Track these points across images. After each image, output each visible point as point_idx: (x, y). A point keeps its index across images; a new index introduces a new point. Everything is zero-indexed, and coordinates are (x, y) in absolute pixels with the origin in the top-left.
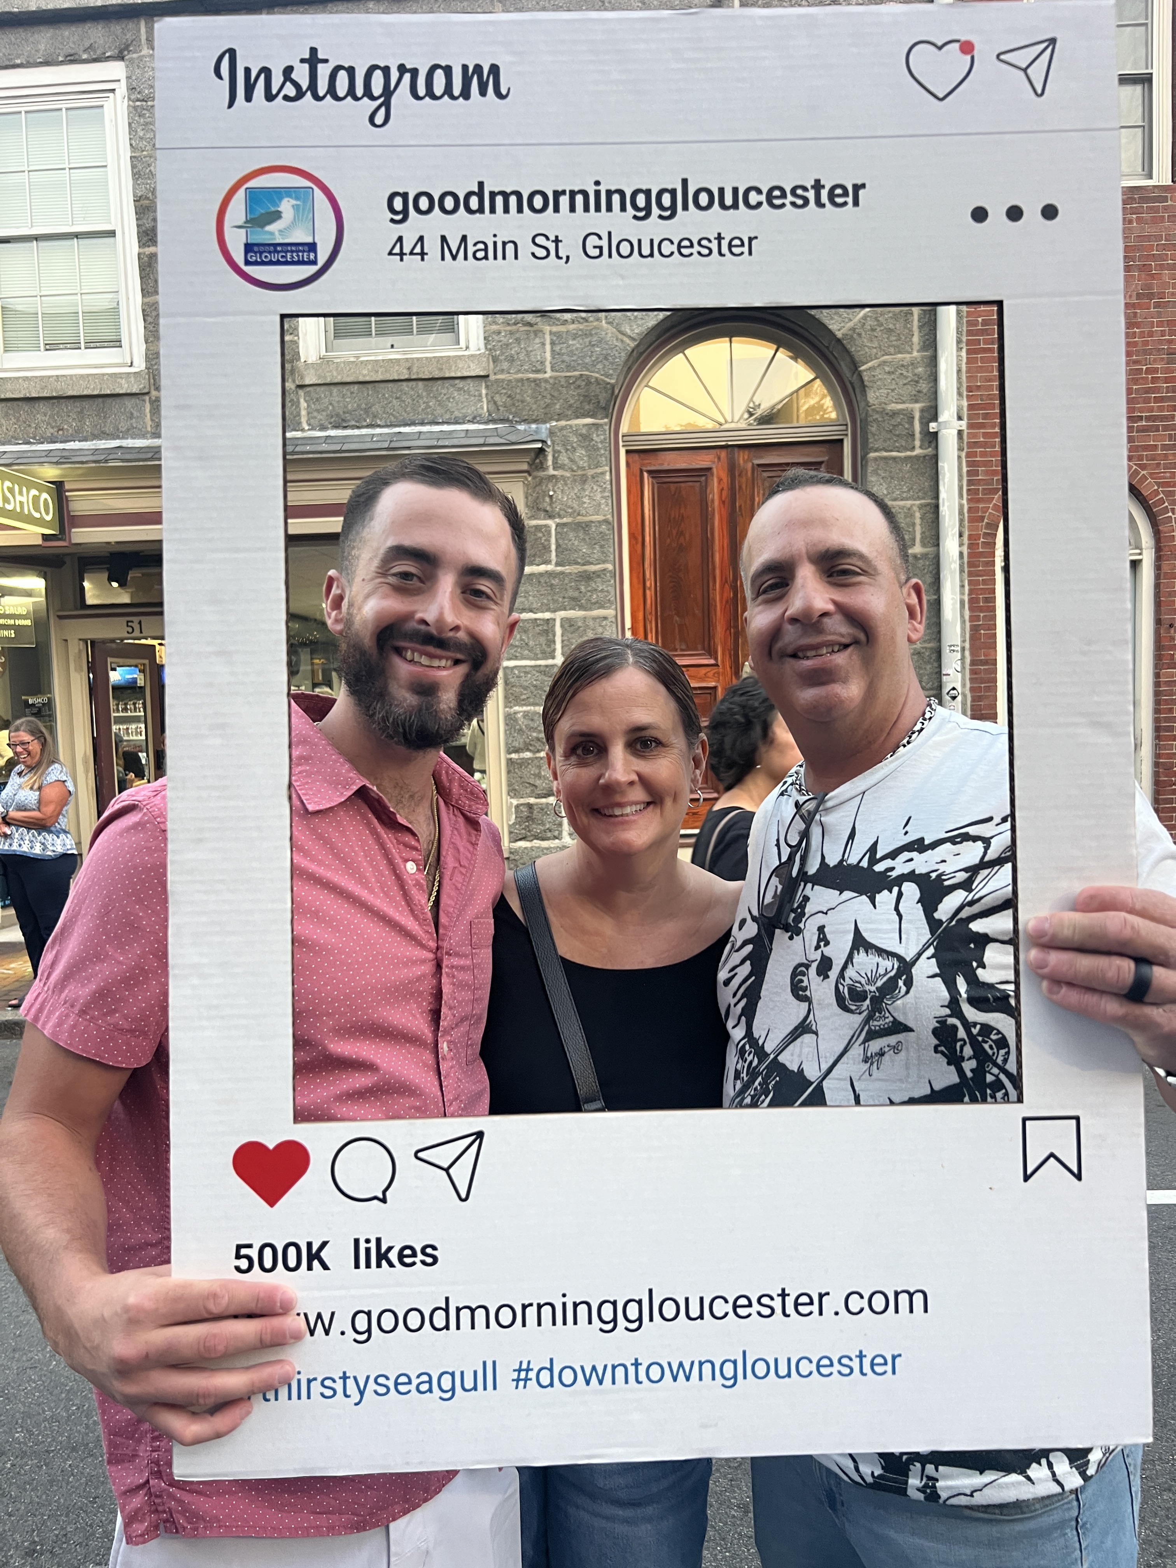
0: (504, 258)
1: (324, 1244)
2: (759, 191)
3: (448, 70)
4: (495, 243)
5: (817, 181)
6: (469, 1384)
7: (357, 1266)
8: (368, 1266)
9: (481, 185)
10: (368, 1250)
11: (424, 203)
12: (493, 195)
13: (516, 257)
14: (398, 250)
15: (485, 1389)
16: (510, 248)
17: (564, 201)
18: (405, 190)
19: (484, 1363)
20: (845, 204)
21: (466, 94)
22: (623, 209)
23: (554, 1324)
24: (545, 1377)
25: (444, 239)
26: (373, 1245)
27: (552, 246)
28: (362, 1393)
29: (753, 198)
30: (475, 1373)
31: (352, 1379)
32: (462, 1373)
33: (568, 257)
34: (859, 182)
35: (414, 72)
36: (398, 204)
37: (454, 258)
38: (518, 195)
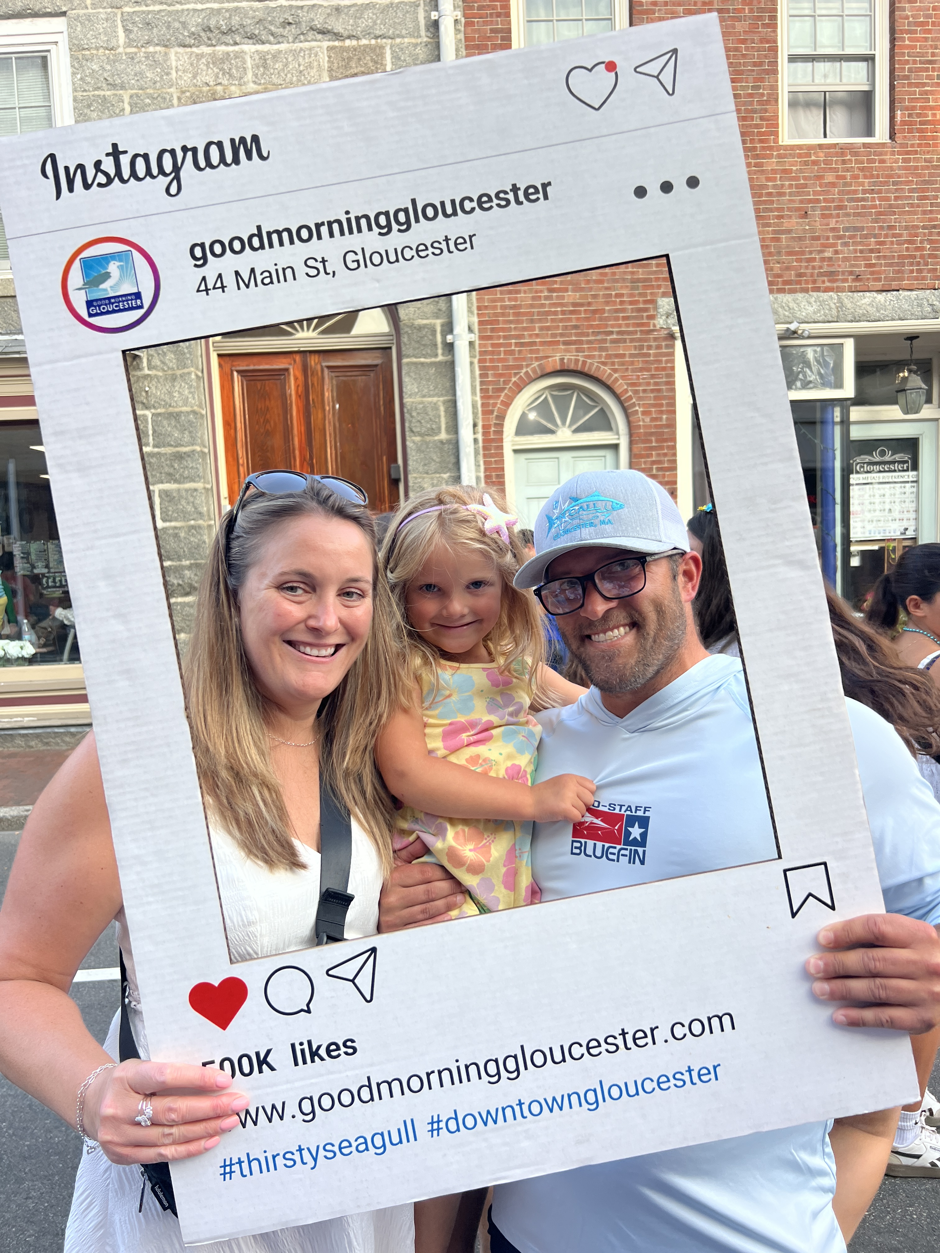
0: (285, 280)
1: (268, 1052)
2: (471, 200)
3: (220, 145)
4: (277, 270)
5: (514, 186)
6: (395, 1140)
7: (296, 1064)
8: (305, 1062)
9: (259, 228)
10: (303, 1051)
11: (218, 249)
12: (269, 234)
13: (295, 279)
14: (204, 288)
15: (408, 1141)
16: (289, 272)
17: (324, 230)
18: (202, 241)
19: (405, 1122)
22: (370, 229)
23: (453, 1083)
24: (452, 1125)
25: (237, 273)
26: (306, 1046)
27: (320, 266)
28: (315, 1160)
29: (468, 205)
30: (399, 1130)
31: (306, 1150)
32: (389, 1132)
33: (334, 272)
34: (546, 181)
35: (194, 150)
36: (198, 252)
37: (247, 286)
38: (289, 231)
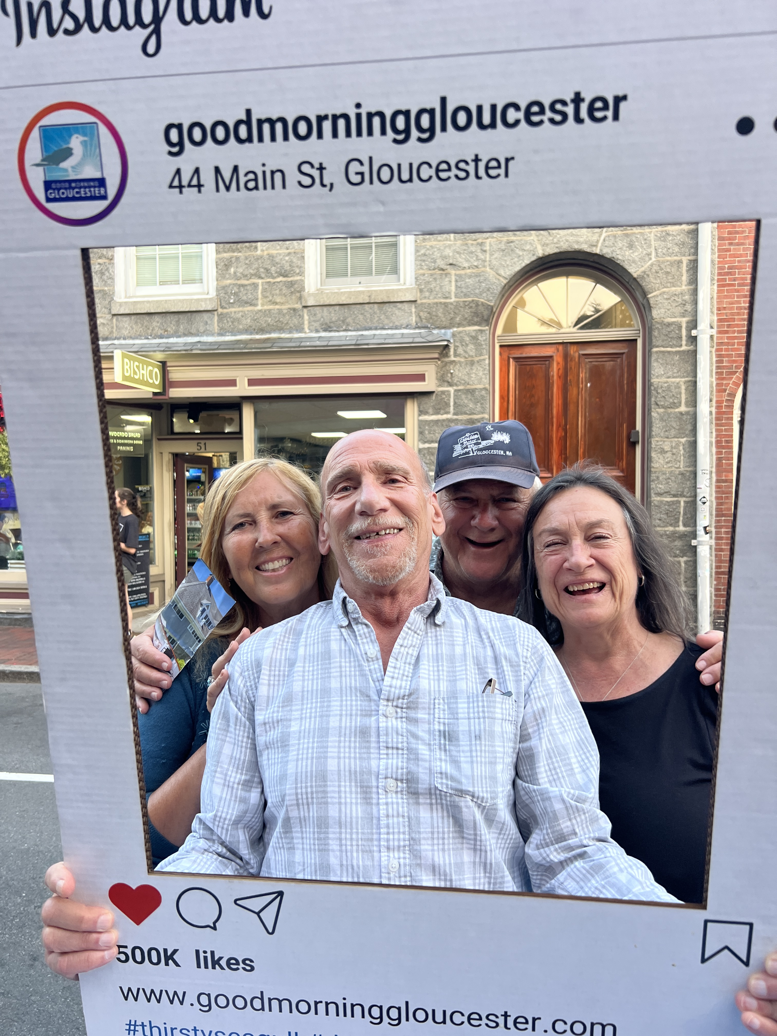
0: (273, 187)
1: (175, 951)
2: (517, 107)
4: (264, 173)
5: (578, 94)
7: (199, 966)
9: (248, 112)
10: (206, 958)
11: (197, 134)
13: (284, 187)
14: (177, 183)
16: (278, 176)
17: (327, 126)
18: (180, 122)
19: (289, 1033)
20: (605, 118)
21: (230, 16)
22: (383, 132)
23: (338, 1015)
25: (217, 170)
26: (209, 955)
27: (316, 174)
29: (512, 115)
31: (200, 1031)
33: (332, 185)
34: (621, 94)
36: (174, 135)
37: (228, 188)
38: (283, 121)
